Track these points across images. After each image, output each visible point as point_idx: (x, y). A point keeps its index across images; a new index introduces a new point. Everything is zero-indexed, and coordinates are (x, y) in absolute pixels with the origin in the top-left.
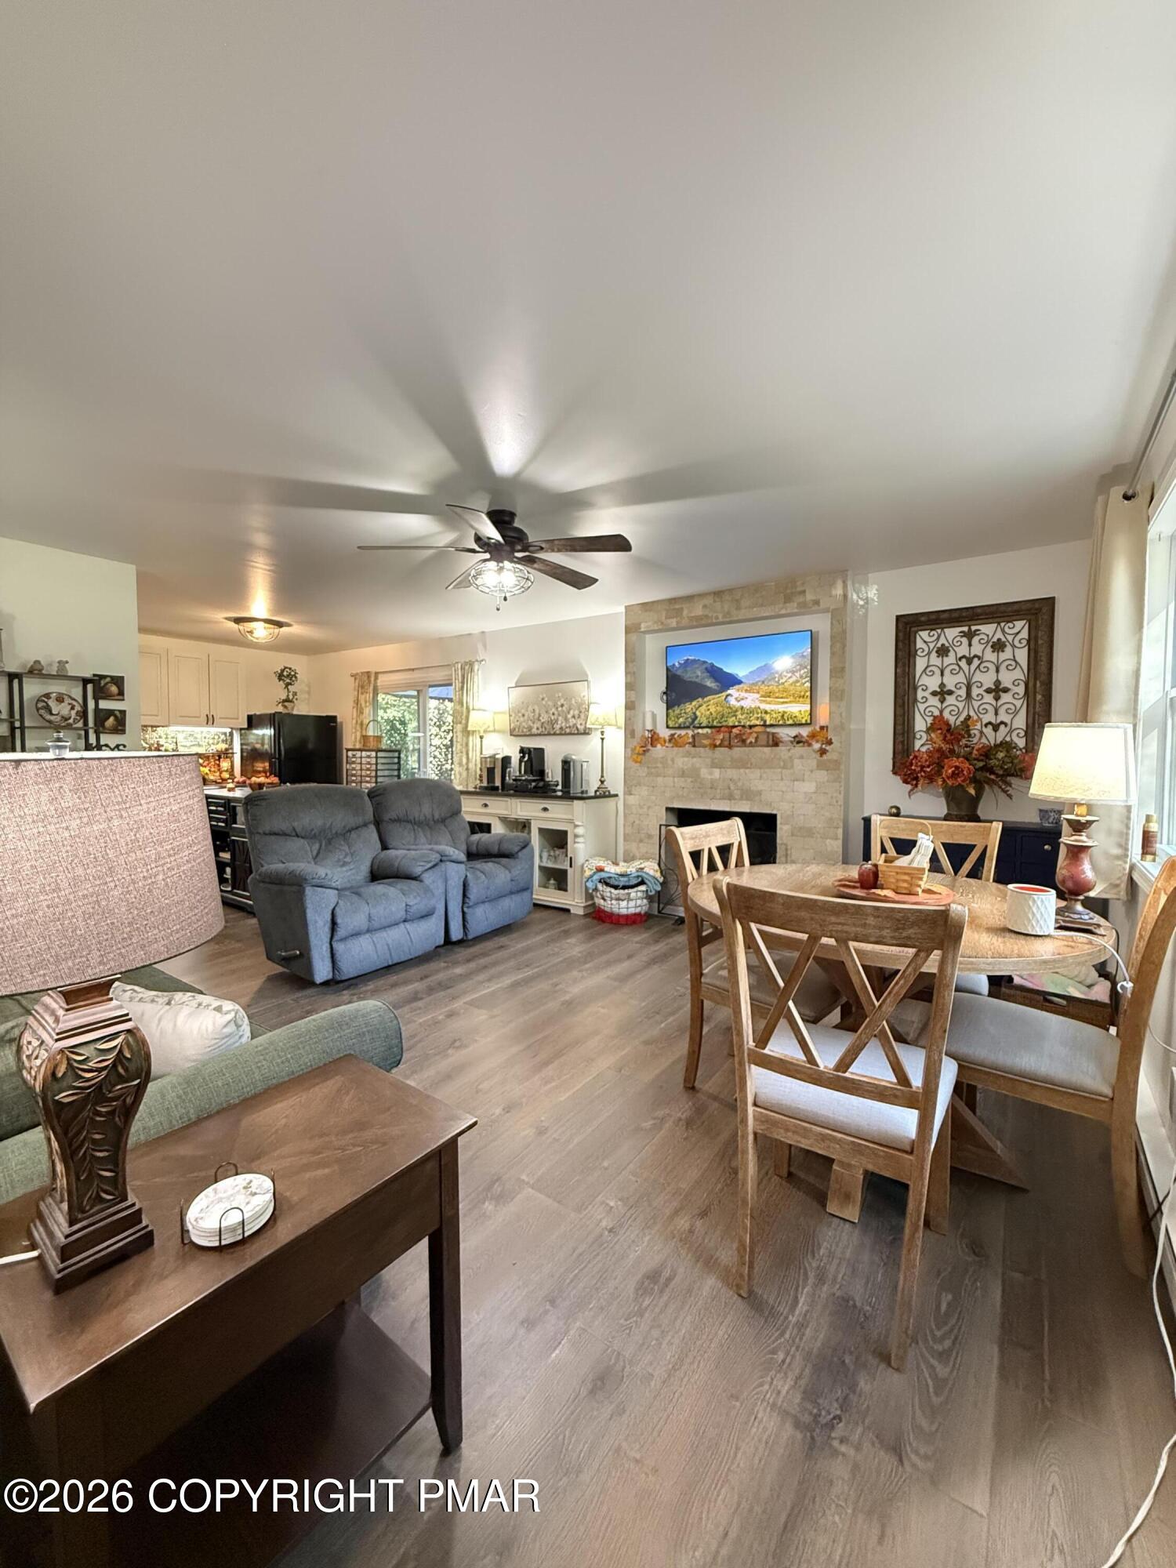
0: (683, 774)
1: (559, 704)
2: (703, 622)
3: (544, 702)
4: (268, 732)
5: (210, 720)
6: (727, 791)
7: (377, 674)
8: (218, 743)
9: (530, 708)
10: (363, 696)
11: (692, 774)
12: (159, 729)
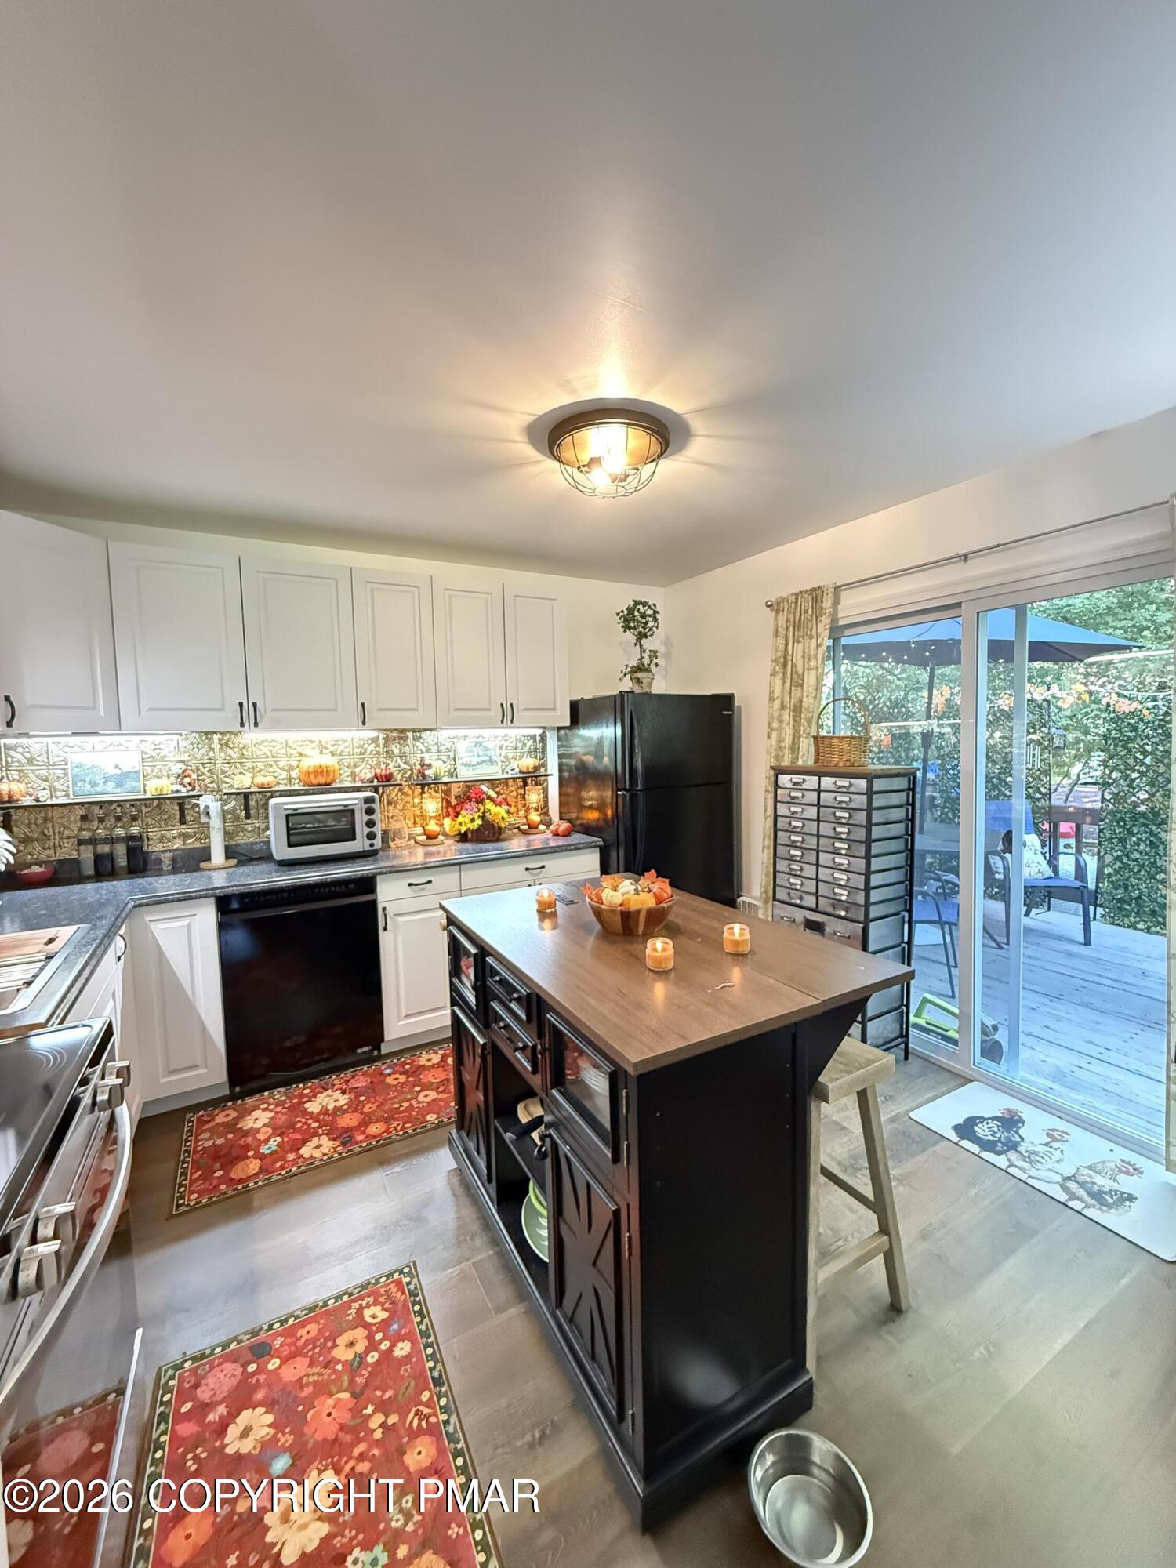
4: (605, 734)
5: (507, 715)
7: (838, 589)
8: (522, 756)
10: (799, 648)
12: (425, 735)
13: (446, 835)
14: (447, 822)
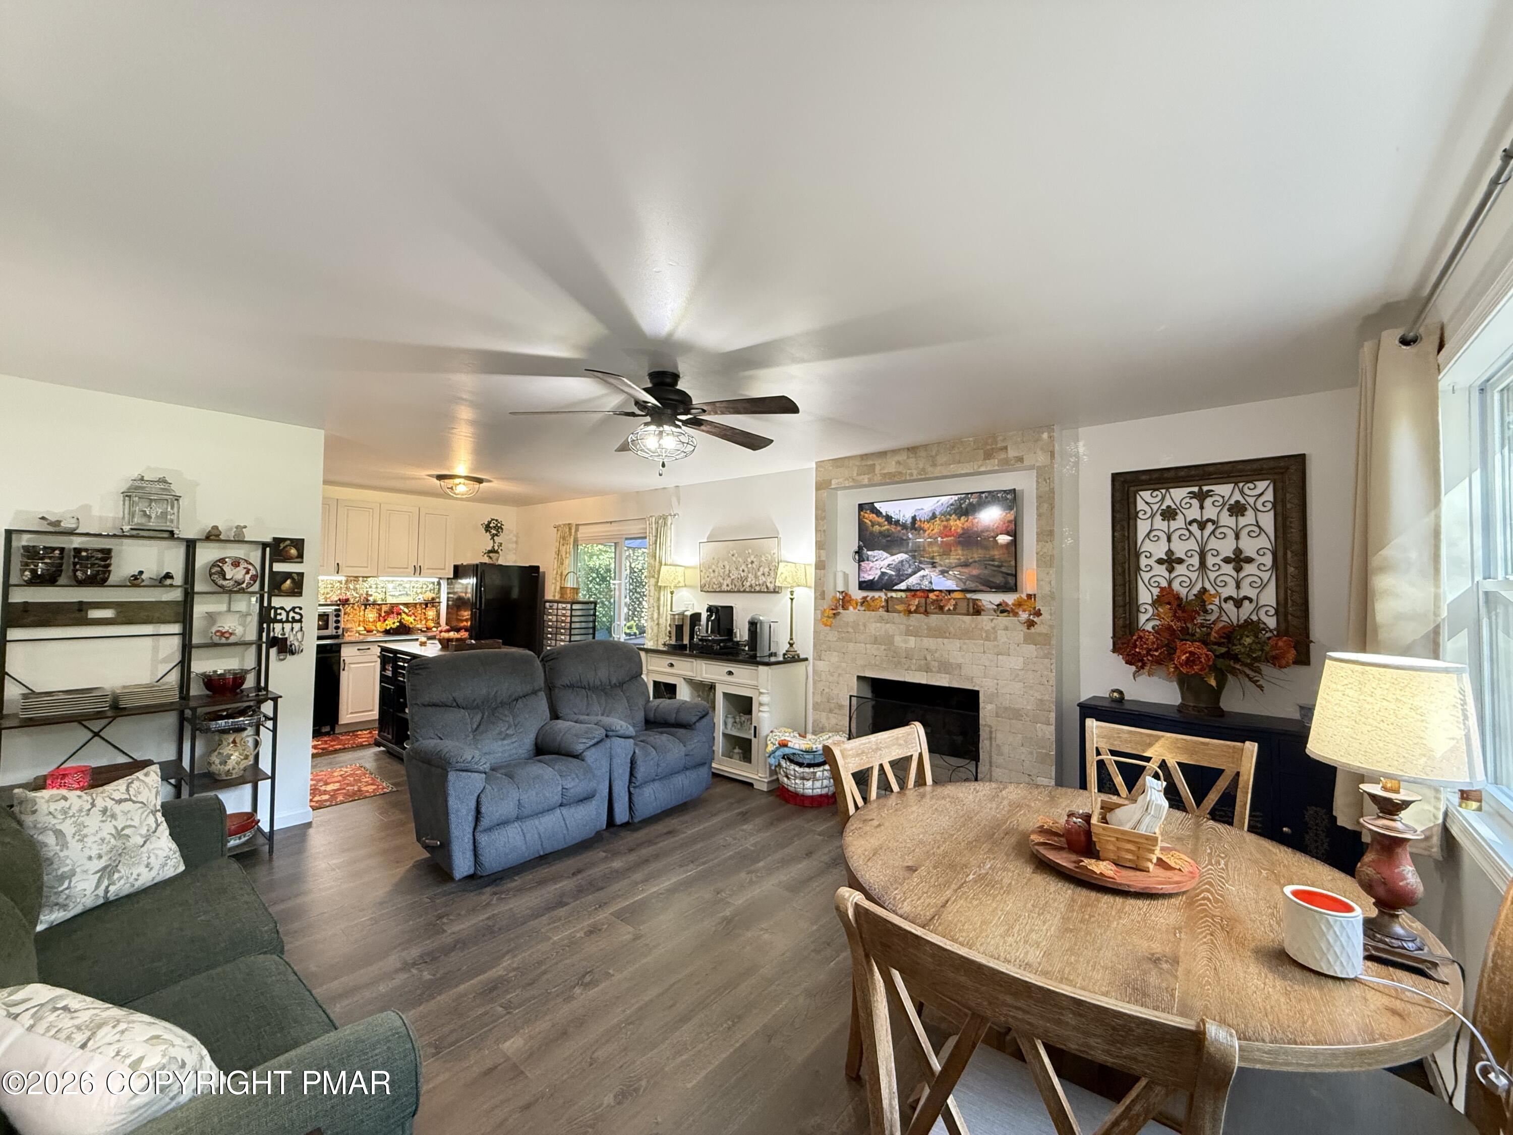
0: (876, 641)
1: (749, 560)
2: (896, 479)
3: (734, 559)
4: (468, 583)
5: (418, 570)
6: (923, 662)
7: (577, 526)
8: (426, 592)
9: (721, 565)
10: (565, 548)
11: (888, 641)
12: (369, 579)
13: (378, 631)
14: (379, 624)
